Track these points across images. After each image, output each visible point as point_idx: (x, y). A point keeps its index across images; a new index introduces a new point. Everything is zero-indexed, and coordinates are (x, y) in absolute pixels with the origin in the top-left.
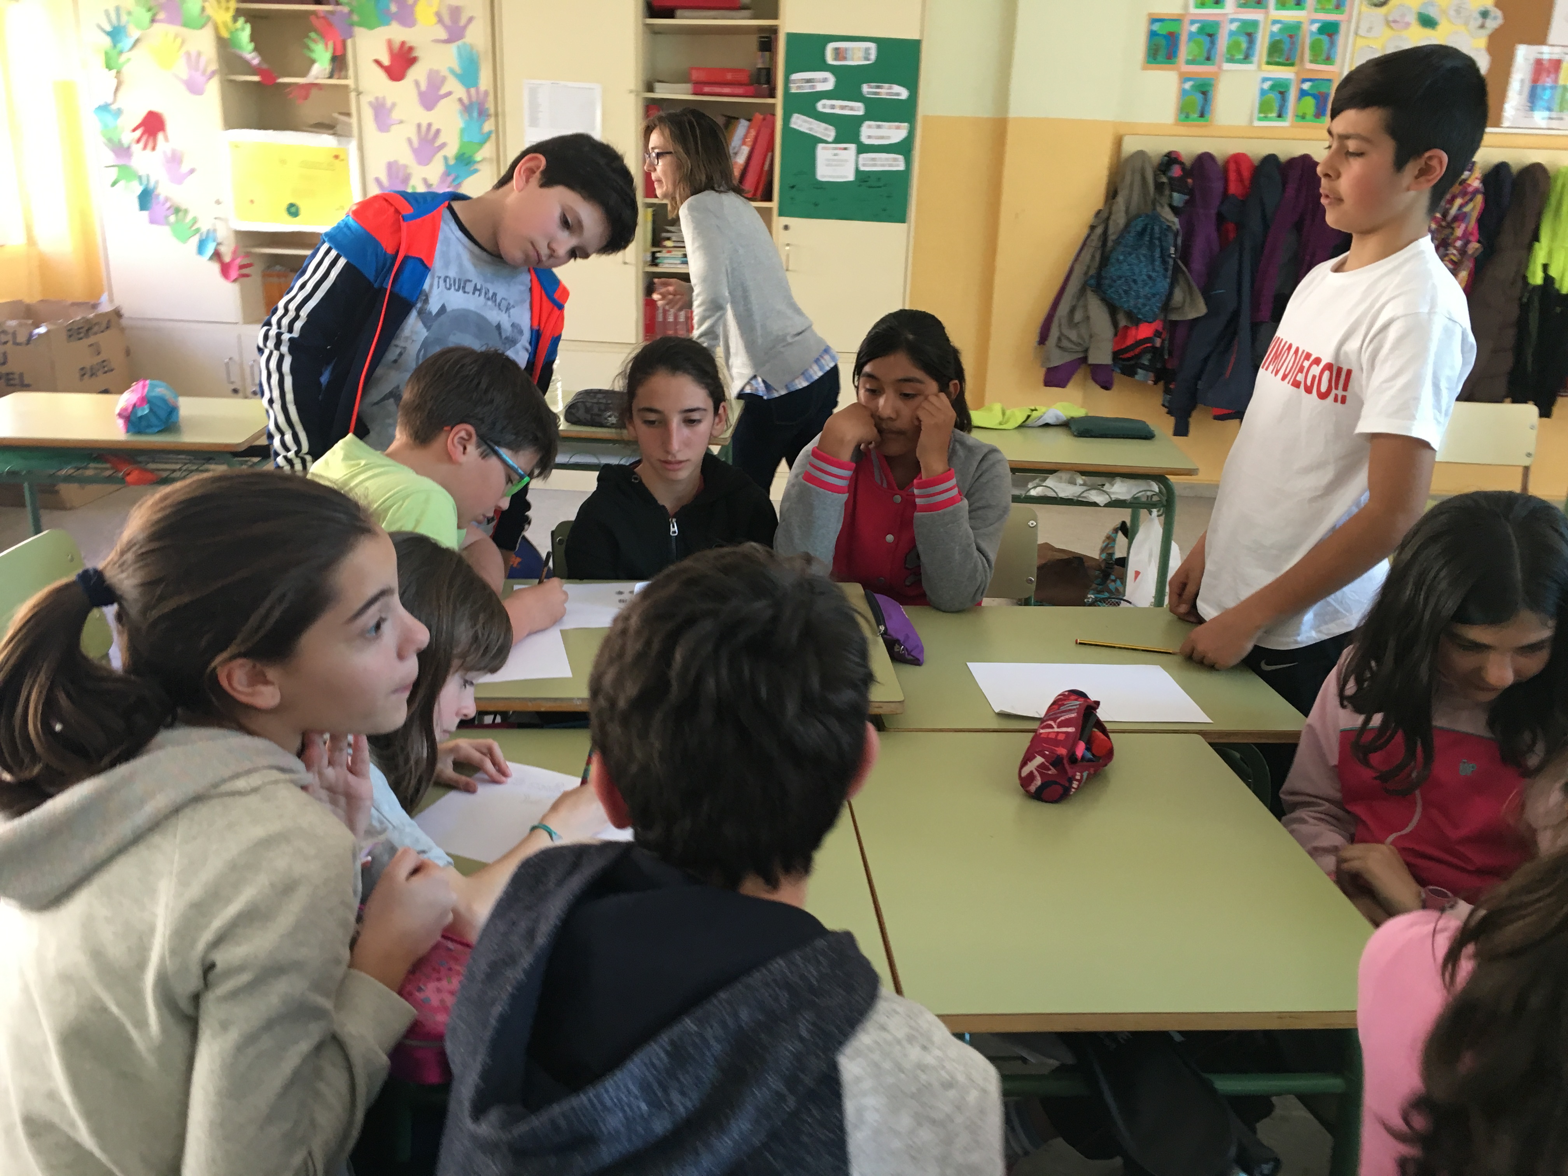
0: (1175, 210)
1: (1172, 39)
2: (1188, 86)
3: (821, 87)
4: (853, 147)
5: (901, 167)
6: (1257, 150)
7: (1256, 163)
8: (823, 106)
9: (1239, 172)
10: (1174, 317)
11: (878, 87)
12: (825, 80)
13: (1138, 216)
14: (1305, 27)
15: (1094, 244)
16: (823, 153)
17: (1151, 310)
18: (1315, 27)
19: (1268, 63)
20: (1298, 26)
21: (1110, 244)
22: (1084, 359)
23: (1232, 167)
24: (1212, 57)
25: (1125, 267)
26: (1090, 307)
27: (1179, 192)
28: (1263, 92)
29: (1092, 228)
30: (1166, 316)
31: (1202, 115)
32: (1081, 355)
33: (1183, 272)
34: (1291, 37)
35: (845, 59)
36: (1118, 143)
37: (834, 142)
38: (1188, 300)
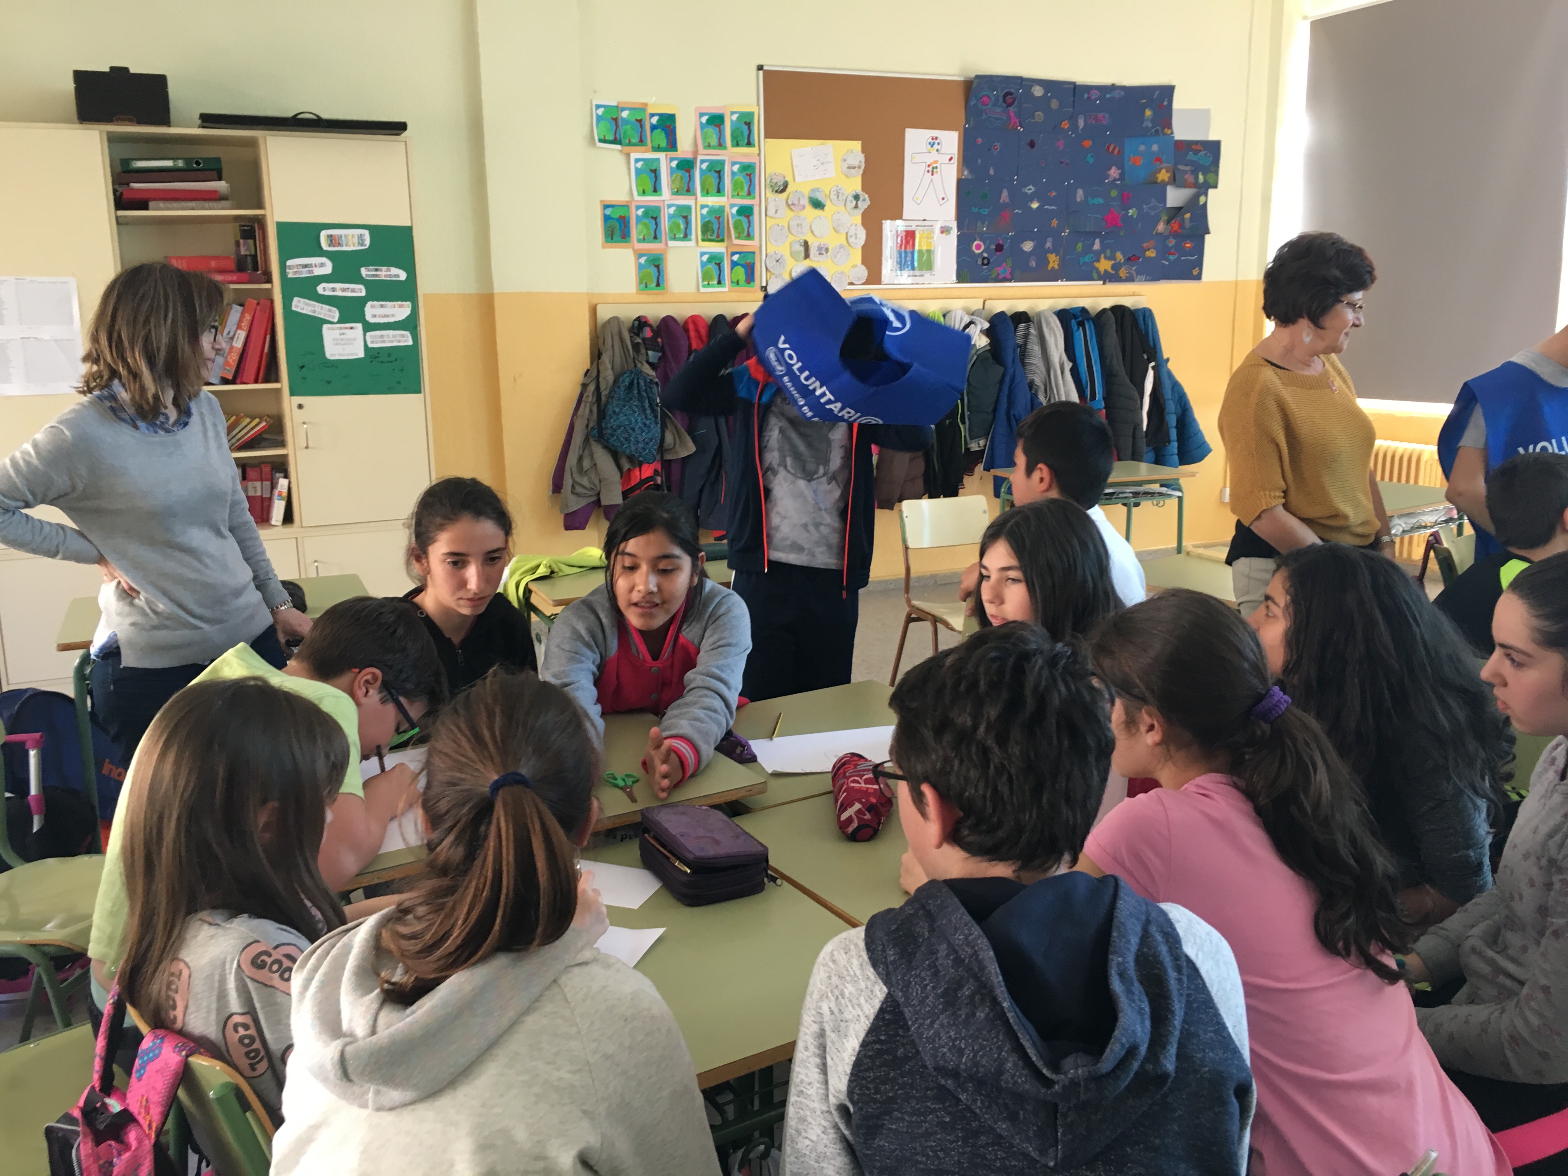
0: (652, 365)
1: (624, 222)
2: (643, 260)
3: (318, 272)
4: (359, 326)
5: (410, 342)
6: (709, 311)
7: (709, 323)
8: (323, 289)
9: (697, 331)
10: (668, 457)
11: (376, 270)
12: (322, 265)
13: (622, 374)
14: (727, 209)
15: (590, 399)
16: (329, 334)
17: (650, 451)
18: (734, 210)
19: (703, 240)
20: (722, 209)
21: (603, 399)
22: (598, 503)
23: (691, 327)
24: (658, 236)
25: (622, 418)
26: (595, 456)
27: (654, 350)
28: (703, 264)
29: (584, 386)
30: (662, 457)
31: (658, 285)
32: (595, 498)
33: (670, 418)
34: (718, 218)
35: (339, 245)
36: (594, 311)
37: (339, 322)
38: (678, 442)
